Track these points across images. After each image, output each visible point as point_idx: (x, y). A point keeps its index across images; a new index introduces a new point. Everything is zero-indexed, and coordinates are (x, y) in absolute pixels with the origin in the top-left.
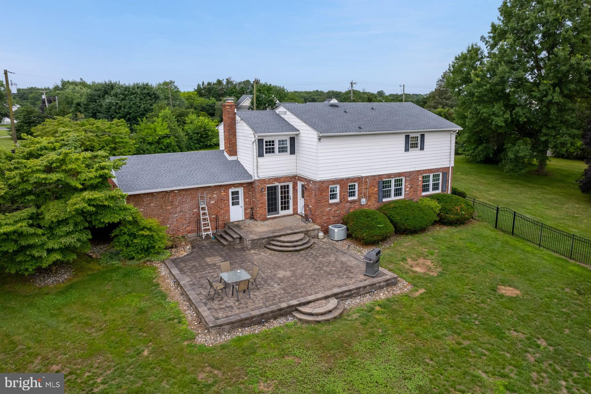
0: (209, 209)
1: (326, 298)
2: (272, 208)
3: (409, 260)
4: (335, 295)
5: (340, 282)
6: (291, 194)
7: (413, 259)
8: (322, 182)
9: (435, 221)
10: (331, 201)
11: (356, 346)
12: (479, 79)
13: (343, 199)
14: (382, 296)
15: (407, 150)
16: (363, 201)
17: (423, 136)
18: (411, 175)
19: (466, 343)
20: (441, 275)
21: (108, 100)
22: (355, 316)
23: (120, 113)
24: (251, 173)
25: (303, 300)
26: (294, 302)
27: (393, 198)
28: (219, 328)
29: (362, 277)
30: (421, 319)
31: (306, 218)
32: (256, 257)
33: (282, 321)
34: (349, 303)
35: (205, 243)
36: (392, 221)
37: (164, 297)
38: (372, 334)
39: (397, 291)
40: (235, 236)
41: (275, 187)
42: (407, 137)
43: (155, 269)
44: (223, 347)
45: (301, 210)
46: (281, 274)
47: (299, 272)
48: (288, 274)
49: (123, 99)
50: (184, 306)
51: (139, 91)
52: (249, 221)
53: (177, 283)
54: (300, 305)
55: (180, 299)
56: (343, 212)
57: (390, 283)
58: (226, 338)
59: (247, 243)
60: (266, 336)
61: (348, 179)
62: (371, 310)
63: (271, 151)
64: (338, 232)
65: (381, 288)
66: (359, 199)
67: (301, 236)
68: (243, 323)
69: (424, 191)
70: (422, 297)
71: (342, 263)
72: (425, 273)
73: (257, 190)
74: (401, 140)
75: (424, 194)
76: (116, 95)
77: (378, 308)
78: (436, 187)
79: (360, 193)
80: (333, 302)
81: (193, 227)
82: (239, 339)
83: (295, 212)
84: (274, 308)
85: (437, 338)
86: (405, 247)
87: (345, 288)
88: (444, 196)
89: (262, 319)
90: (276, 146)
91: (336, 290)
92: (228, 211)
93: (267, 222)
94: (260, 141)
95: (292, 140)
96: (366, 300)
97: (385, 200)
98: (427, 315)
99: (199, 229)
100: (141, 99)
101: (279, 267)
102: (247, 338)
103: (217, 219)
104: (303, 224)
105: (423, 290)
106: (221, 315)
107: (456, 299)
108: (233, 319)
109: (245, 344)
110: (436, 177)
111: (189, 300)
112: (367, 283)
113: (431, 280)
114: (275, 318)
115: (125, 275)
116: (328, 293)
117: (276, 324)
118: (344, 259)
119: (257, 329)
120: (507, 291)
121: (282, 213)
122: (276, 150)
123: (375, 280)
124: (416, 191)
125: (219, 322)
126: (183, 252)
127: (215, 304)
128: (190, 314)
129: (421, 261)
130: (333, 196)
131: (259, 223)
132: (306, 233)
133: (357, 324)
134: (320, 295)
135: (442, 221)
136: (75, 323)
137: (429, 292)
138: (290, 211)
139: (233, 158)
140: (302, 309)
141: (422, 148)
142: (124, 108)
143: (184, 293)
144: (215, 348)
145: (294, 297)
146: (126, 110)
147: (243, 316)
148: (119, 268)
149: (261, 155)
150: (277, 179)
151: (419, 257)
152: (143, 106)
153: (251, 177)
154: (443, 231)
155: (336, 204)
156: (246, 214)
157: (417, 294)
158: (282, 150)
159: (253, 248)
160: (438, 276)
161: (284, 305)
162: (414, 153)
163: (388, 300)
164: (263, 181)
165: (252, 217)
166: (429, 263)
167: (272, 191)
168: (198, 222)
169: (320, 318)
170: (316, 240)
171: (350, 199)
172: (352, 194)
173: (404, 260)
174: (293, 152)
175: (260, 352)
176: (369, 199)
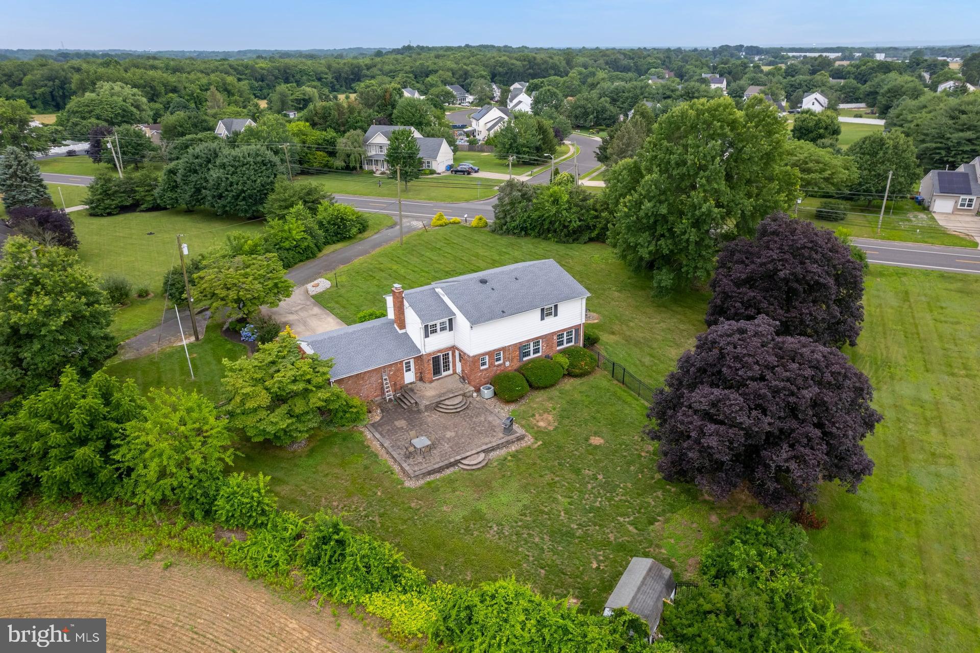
0: (390, 378)
1: (478, 453)
2: (437, 371)
3: (537, 415)
4: (483, 451)
5: (487, 440)
6: (451, 359)
7: (540, 415)
8: (474, 356)
9: (564, 375)
10: (482, 368)
11: (494, 484)
12: (626, 210)
13: (491, 365)
14: (513, 448)
15: (542, 319)
16: (507, 364)
17: (556, 306)
18: (547, 338)
19: (557, 479)
20: (556, 428)
21: (215, 174)
22: (495, 464)
23: (232, 191)
24: (419, 347)
25: (464, 456)
26: (458, 458)
27: (532, 356)
28: (417, 477)
29: (501, 435)
30: (534, 464)
31: (463, 378)
32: (429, 419)
33: (452, 469)
34: (492, 455)
35: (390, 406)
36: (528, 381)
37: (376, 456)
38: (504, 476)
39: (523, 444)
40: (412, 401)
41: (438, 357)
42: (543, 310)
43: (362, 433)
44: (421, 488)
45: (459, 369)
46: (449, 434)
47: (460, 432)
48: (453, 434)
49: (234, 173)
50: (391, 462)
51: (251, 160)
52: (419, 384)
53: (382, 445)
54: (462, 459)
55: (386, 456)
56: (492, 374)
57: (520, 438)
58: (421, 482)
59: (422, 407)
60: (443, 480)
61: (495, 350)
62: (506, 459)
63: (434, 331)
64: (487, 393)
65: (513, 442)
66: (504, 363)
67: (460, 399)
68: (430, 473)
69: (558, 345)
70: (539, 448)
71: (490, 423)
72: (545, 428)
73: (425, 361)
74: (538, 313)
75: (559, 348)
76: (223, 166)
77: (509, 458)
78: (569, 341)
79: (504, 358)
80: (482, 455)
81: (378, 392)
82: (429, 483)
83: (455, 372)
84: (446, 462)
85: (541, 476)
86: (537, 403)
87: (489, 446)
88: (576, 347)
89: (440, 470)
90: (438, 327)
91: (484, 447)
92: (403, 378)
93: (433, 384)
94: (426, 327)
95: (450, 321)
96: (502, 452)
97: (525, 359)
98: (539, 461)
99: (383, 393)
100: (256, 171)
101: (446, 428)
102: (433, 482)
103: (395, 384)
104: (461, 385)
105: (541, 443)
106: (416, 469)
107: (560, 448)
108: (424, 471)
109: (433, 485)
110: (569, 333)
111: (393, 458)
112: (503, 440)
113: (548, 434)
114: (448, 468)
115: (344, 439)
116: (479, 450)
117: (448, 472)
118: (490, 419)
119: (438, 476)
120: (596, 441)
121: (444, 374)
122: (438, 330)
123: (510, 438)
124: (552, 347)
125: (417, 473)
126: (377, 416)
127: (411, 461)
128: (396, 468)
129: (545, 415)
130: (484, 364)
131: (427, 385)
132: (464, 395)
133: (496, 469)
134: (474, 452)
135: (570, 375)
136: (330, 477)
137: (544, 444)
138: (451, 372)
139: (403, 331)
140: (464, 462)
141: (556, 315)
142: (237, 184)
143: (388, 452)
144: (416, 489)
145: (458, 454)
146: (240, 188)
147: (430, 469)
148: (337, 433)
149: (427, 336)
150: (439, 351)
151: (544, 412)
152: (259, 180)
153: (419, 351)
154: (569, 384)
155: (486, 369)
156: (416, 377)
157: (536, 446)
158: (443, 329)
159: (426, 410)
160: (554, 430)
161: (452, 460)
162: (549, 320)
163: (517, 451)
164: (430, 354)
165: (421, 379)
166: (550, 418)
167: (436, 360)
168: (382, 388)
169: (474, 467)
170: (471, 399)
171: (497, 363)
172: (498, 359)
173: (534, 415)
174: (451, 329)
175: (441, 490)
176: (511, 361)
